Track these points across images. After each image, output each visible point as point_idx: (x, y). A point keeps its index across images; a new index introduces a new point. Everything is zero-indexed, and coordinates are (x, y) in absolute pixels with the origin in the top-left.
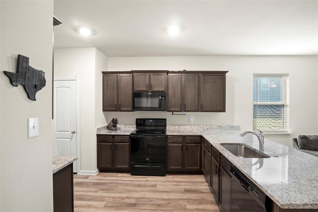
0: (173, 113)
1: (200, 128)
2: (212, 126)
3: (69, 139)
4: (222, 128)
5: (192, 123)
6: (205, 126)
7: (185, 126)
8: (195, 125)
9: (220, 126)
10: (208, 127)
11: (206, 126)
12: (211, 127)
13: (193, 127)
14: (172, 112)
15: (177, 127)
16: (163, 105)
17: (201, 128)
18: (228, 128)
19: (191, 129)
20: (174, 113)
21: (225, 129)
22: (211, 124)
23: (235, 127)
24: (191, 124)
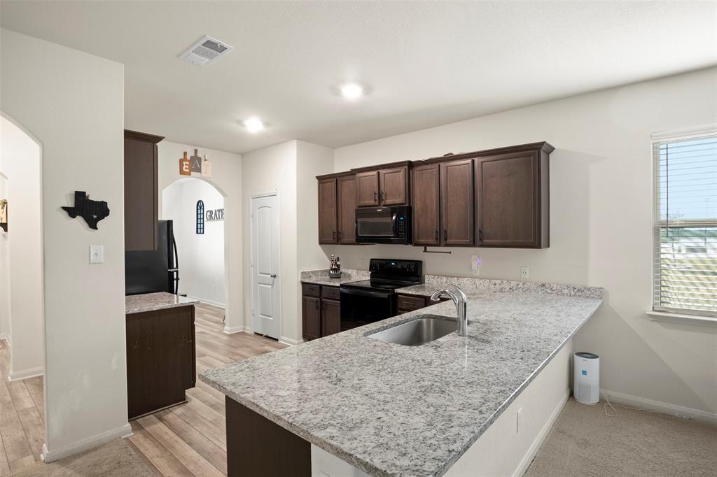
0: (425, 248)
1: (492, 286)
2: (524, 284)
3: (270, 287)
4: (549, 291)
5: (478, 274)
6: (504, 281)
7: (460, 279)
8: (481, 279)
9: (543, 285)
10: (512, 285)
11: (509, 281)
12: (521, 285)
13: (478, 282)
14: (423, 248)
15: (444, 279)
16: (401, 232)
17: (497, 286)
18: (566, 291)
19: (475, 286)
20: (429, 249)
21: (559, 293)
22: (523, 277)
23: (589, 289)
24: (474, 274)
